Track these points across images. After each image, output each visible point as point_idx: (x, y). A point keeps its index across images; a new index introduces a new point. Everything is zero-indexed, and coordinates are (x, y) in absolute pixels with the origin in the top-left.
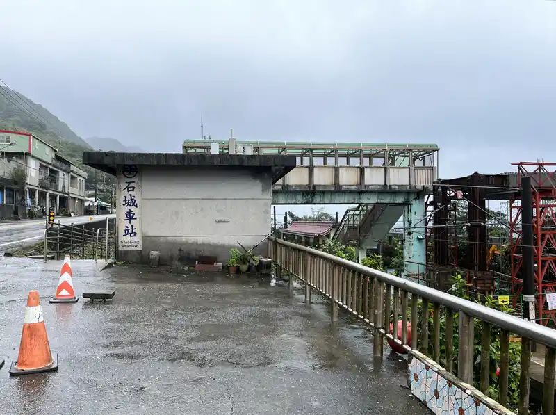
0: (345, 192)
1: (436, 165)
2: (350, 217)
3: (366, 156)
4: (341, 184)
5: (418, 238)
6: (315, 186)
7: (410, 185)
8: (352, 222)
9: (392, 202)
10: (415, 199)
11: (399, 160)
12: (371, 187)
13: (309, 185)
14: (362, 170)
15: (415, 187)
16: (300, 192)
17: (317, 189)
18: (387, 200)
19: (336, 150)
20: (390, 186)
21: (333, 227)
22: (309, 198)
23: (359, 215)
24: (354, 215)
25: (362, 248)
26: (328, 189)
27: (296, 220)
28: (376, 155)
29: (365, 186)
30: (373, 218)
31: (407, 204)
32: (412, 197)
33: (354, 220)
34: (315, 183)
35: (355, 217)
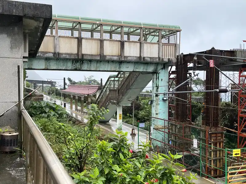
0: (108, 61)
1: (178, 43)
2: (111, 82)
3: (125, 33)
4: (105, 54)
5: (163, 99)
6: (83, 55)
7: (159, 58)
8: (112, 86)
9: (145, 71)
10: (162, 69)
11: (150, 38)
12: (129, 58)
13: (78, 54)
14: (122, 44)
15: (163, 59)
16: (70, 59)
17: (85, 58)
18: (141, 69)
19: (101, 25)
20: (144, 58)
21: (98, 89)
22: (78, 65)
23: (118, 81)
24: (114, 81)
25: (119, 106)
26: (94, 58)
27: (73, 83)
28: (132, 33)
29: (125, 57)
30: (129, 83)
31: (155, 72)
32: (160, 67)
33: (114, 85)
34: (83, 52)
35: (115, 82)
